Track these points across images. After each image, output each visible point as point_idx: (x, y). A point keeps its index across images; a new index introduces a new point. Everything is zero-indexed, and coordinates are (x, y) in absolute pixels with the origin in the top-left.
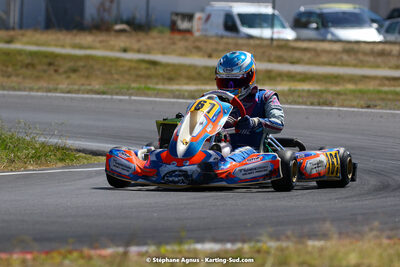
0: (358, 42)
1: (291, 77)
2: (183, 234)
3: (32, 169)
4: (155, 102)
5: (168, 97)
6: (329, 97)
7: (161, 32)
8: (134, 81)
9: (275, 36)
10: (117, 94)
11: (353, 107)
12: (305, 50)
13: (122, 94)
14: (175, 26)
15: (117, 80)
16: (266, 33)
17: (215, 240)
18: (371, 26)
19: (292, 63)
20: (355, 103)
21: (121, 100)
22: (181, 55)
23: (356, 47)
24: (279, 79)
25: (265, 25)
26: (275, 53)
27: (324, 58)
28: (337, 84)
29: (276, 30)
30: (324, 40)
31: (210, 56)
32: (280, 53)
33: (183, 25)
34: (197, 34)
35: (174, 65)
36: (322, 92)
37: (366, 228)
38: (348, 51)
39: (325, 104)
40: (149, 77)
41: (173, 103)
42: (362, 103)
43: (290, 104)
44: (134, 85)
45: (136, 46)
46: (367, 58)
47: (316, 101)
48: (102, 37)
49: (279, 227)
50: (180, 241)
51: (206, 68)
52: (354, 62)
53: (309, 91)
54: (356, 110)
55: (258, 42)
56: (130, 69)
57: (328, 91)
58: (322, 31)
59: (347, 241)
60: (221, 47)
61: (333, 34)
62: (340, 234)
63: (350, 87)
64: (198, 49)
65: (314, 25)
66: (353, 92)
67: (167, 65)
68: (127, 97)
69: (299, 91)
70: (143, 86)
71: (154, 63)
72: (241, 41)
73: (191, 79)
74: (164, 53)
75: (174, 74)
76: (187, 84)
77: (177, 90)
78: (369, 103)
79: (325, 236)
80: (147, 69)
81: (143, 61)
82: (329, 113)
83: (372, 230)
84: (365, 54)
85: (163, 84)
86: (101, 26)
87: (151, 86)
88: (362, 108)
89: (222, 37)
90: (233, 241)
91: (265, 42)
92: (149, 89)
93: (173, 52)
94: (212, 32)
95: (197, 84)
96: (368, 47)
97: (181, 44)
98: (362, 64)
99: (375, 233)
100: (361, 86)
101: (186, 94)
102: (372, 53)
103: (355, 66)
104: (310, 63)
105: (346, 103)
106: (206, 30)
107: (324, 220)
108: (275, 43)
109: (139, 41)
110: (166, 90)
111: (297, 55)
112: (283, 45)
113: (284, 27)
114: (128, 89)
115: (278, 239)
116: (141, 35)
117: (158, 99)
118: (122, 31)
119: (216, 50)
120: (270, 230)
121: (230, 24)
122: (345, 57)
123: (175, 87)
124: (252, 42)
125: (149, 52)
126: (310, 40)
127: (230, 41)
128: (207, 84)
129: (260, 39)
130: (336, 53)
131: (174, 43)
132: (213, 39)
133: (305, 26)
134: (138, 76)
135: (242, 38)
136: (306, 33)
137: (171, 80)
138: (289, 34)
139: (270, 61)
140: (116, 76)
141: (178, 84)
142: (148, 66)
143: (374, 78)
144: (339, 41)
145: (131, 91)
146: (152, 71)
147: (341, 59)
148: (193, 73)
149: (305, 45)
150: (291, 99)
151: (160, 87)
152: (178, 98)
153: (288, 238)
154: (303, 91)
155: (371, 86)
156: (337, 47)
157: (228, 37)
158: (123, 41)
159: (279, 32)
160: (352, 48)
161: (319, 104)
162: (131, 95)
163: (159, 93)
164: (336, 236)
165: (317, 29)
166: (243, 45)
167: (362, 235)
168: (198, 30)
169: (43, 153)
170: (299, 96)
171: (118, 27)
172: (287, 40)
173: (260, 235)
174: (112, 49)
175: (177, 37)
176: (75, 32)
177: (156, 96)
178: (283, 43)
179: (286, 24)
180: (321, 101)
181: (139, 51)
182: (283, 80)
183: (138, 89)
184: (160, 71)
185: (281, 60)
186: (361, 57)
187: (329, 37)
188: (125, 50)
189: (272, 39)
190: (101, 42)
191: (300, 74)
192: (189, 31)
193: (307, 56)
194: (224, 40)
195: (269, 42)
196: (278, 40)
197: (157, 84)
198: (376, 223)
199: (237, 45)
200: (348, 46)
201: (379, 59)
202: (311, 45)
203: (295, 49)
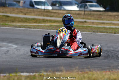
0: (71, 11)
1: (50, 21)
2: (17, 70)
5: (12, 27)
8: (2, 22)
9: (46, 8)
12: (55, 13)
16: (43, 7)
17: (27, 72)
18: (75, 6)
19: (51, 17)
22: (16, 14)
23: (70, 12)
24: (47, 22)
26: (45, 14)
27: (61, 15)
29: (46, 6)
30: (61, 10)
31: (25, 14)
32: (47, 14)
35: (14, 17)
36: (60, 26)
37: (74, 69)
40: (6, 21)
41: (14, 29)
43: (50, 29)
49: (47, 68)
50: (16, 72)
51: (24, 18)
53: (56, 26)
55: (40, 10)
59: (68, 73)
60: (29, 12)
61: (64, 8)
62: (66, 70)
64: (22, 12)
67: (12, 17)
69: (53, 26)
70: (4, 23)
71: (8, 16)
73: (19, 21)
74: (11, 13)
75: (14, 20)
76: (18, 23)
77: (15, 25)
79: (61, 71)
81: (4, 16)
83: (76, 69)
84: (73, 14)
85: (11, 23)
87: (7, 23)
89: (29, 8)
90: (33, 72)
91: (42, 10)
93: (13, 13)
95: (21, 23)
96: (74, 12)
97: (16, 11)
99: (77, 70)
101: (18, 26)
102: (76, 14)
104: (56, 17)
107: (61, 66)
108: (45, 10)
109: (3, 9)
110: (12, 25)
111: (52, 14)
112: (48, 11)
115: (47, 72)
119: (27, 12)
121: (32, 4)
123: (14, 24)
124: (38, 10)
125: (6, 13)
126: (56, 10)
128: (24, 23)
129: (41, 9)
130: (64, 14)
131: (14, 10)
133: (55, 5)
134: (3, 20)
136: (55, 7)
137: (13, 22)
138: (50, 8)
139: (44, 16)
141: (15, 23)
142: (6, 17)
143: (76, 22)
144: (65, 10)
146: (7, 19)
148: (20, 20)
149: (55, 11)
150: (50, 28)
151: (10, 24)
152: (15, 27)
153: (50, 72)
154: (54, 26)
155: (75, 24)
156: (65, 12)
163: (9, 26)
164: (65, 71)
165: (59, 6)
166: (35, 11)
170: (53, 27)
177: (8, 27)
178: (48, 10)
179: (49, 5)
181: (3, 12)
182: (48, 22)
184: (10, 19)
185: (47, 16)
187: (62, 9)
189: (45, 9)
191: (53, 20)
193: (55, 15)
194: (30, 9)
195: (44, 10)
196: (47, 10)
197: (9, 23)
198: (77, 67)
199: (33, 11)
200: (68, 12)
201: (78, 16)
202: (57, 11)
203: (51, 12)
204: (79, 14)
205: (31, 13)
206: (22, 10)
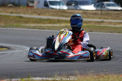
0: (87, 10)
1: (66, 21)
5: (26, 28)
7: (24, 7)
9: (61, 8)
10: (9, 27)
14: (28, 5)
15: (9, 23)
16: (57, 7)
18: (92, 5)
19: (66, 17)
21: (10, 30)
22: (30, 14)
23: (87, 12)
24: (62, 22)
26: (60, 14)
29: (61, 6)
30: (77, 9)
31: (39, 15)
32: (62, 14)
33: (31, 4)
34: (35, 7)
35: (27, 18)
38: (84, 13)
40: (19, 22)
41: (27, 31)
42: (89, 30)
44: (15, 24)
46: (90, 15)
48: (4, 9)
51: (38, 19)
56: (13, 19)
58: (76, 6)
60: (43, 12)
61: (79, 8)
64: (36, 12)
65: (73, 5)
66: (86, 26)
67: (25, 18)
68: (12, 29)
69: (68, 26)
70: (17, 24)
71: (21, 17)
72: (50, 10)
73: (33, 22)
74: (24, 13)
76: (32, 24)
78: (91, 30)
81: (17, 16)
84: (90, 14)
85: (24, 24)
86: (4, 5)
87: (20, 24)
92: (19, 26)
94: (40, 7)
95: (35, 24)
96: (90, 12)
97: (30, 11)
98: (89, 17)
100: (89, 25)
101: (32, 27)
102: (92, 14)
103: (87, 18)
106: (38, 6)
109: (16, 10)
111: (68, 14)
112: (63, 11)
113: (63, 5)
114: (13, 26)
119: (41, 13)
121: (46, 4)
122: (83, 15)
123: (28, 25)
124: (53, 10)
125: (19, 13)
126: (72, 9)
129: (56, 9)
131: (28, 11)
132: (40, 9)
133: (70, 5)
134: (16, 21)
136: (71, 7)
137: (27, 22)
138: (65, 8)
139: (59, 16)
140: (9, 21)
142: (19, 18)
143: (93, 22)
144: (81, 10)
146: (21, 20)
148: (34, 20)
149: (70, 11)
152: (29, 28)
153: (63, 76)
155: (92, 24)
156: (81, 12)
157: (45, 9)
158: (11, 10)
162: (13, 28)
163: (23, 27)
172: (65, 10)
174: (7, 12)
175: (29, 8)
181: (16, 13)
183: (16, 26)
184: (23, 19)
185: (63, 16)
186: (88, 15)
187: (78, 8)
188: (12, 13)
192: (32, 7)
195: (59, 10)
196: (62, 9)
197: (22, 24)
199: (48, 11)
200: (84, 11)
201: (94, 16)
202: (72, 11)
204: (95, 14)
205: (46, 13)
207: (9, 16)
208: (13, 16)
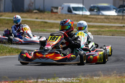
0: (109, 16)
1: (89, 26)
2: (55, 75)
3: (8, 56)
4: (46, 34)
6: (101, 33)
7: (48, 13)
8: (40, 28)
9: (84, 14)
10: (34, 32)
11: (108, 35)
12: (93, 18)
13: (36, 32)
14: (52, 11)
15: (35, 28)
16: (81, 13)
17: (65, 77)
18: (113, 11)
19: (89, 22)
20: (108, 34)
22: (55, 20)
25: (80, 10)
27: (99, 21)
28: (103, 28)
29: (84, 12)
30: (99, 15)
32: (85, 19)
33: (55, 10)
34: (59, 13)
35: (52, 23)
36: (98, 31)
37: (112, 73)
38: (106, 18)
39: (99, 35)
40: (44, 27)
42: (111, 34)
44: (40, 29)
45: (40, 17)
47: (96, 34)
48: (30, 14)
49: (85, 73)
52: (108, 22)
53: (94, 31)
54: (109, 36)
55: (78, 16)
56: (39, 24)
57: (100, 31)
58: (98, 12)
59: (106, 77)
61: (102, 13)
62: (104, 75)
63: (107, 29)
64: (60, 18)
65: (96, 10)
66: (108, 31)
67: (50, 23)
68: (37, 33)
70: (42, 29)
71: (46, 22)
72: (73, 15)
74: (49, 19)
76: (56, 29)
77: (53, 31)
78: (113, 34)
79: (99, 76)
80: (44, 24)
81: (42, 22)
82: (100, 38)
83: (114, 74)
84: (112, 19)
85: (49, 29)
86: (29, 11)
87: (45, 29)
88: (111, 36)
91: (80, 16)
92: (44, 30)
93: (52, 19)
94: (64, 13)
96: (112, 17)
97: (54, 17)
98: (110, 22)
99: (115, 74)
100: (110, 29)
102: (114, 19)
103: (108, 23)
104: (95, 22)
105: (106, 34)
106: (62, 12)
107: (99, 71)
108: (83, 16)
109: (41, 16)
110: (50, 31)
111: (90, 20)
113: (86, 11)
114: (38, 30)
116: (42, 14)
117: (47, 34)
118: (36, 13)
120: (82, 74)
121: (70, 10)
122: (105, 20)
124: (76, 16)
125: (44, 19)
126: (95, 15)
127: (69, 15)
130: (102, 19)
131: (52, 16)
132: (64, 15)
133: (93, 10)
134: (41, 26)
135: (73, 14)
136: (93, 13)
137: (51, 27)
138: (88, 13)
140: (34, 27)
141: (53, 29)
142: (44, 23)
143: (115, 27)
144: (103, 15)
145: (39, 31)
146: (45, 25)
147: (104, 21)
149: (93, 16)
151: (48, 30)
153: (88, 76)
154: (92, 31)
155: (113, 29)
156: (103, 17)
157: (69, 14)
158: (36, 16)
159: (85, 13)
160: (107, 17)
161: (97, 35)
162: (39, 32)
165: (97, 11)
166: (73, 17)
167: (111, 75)
168: (60, 12)
169: (11, 50)
171: (35, 11)
172: (87, 15)
173: (79, 75)
174: (33, 18)
175: (53, 14)
176: (21, 13)
177: (47, 33)
179: (87, 10)
180: (98, 34)
181: (41, 19)
183: (41, 30)
184: (48, 25)
186: (110, 20)
187: (100, 14)
188: (37, 18)
189: (83, 15)
190: (29, 16)
191: (91, 25)
192: (57, 12)
193: (94, 20)
194: (68, 15)
195: (82, 16)
196: (85, 15)
197: (47, 29)
198: (115, 72)
199: (71, 16)
200: (106, 17)
201: (116, 21)
202: (95, 17)
203: (90, 18)
204: (117, 19)
206: (60, 16)
207: (34, 21)
208: (38, 22)
